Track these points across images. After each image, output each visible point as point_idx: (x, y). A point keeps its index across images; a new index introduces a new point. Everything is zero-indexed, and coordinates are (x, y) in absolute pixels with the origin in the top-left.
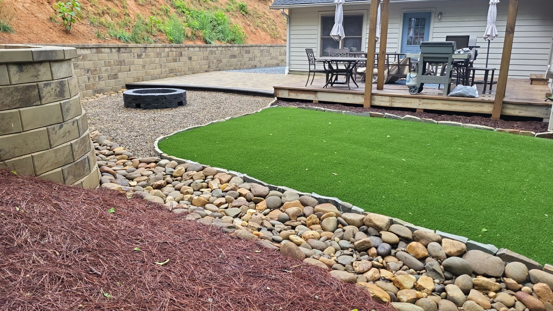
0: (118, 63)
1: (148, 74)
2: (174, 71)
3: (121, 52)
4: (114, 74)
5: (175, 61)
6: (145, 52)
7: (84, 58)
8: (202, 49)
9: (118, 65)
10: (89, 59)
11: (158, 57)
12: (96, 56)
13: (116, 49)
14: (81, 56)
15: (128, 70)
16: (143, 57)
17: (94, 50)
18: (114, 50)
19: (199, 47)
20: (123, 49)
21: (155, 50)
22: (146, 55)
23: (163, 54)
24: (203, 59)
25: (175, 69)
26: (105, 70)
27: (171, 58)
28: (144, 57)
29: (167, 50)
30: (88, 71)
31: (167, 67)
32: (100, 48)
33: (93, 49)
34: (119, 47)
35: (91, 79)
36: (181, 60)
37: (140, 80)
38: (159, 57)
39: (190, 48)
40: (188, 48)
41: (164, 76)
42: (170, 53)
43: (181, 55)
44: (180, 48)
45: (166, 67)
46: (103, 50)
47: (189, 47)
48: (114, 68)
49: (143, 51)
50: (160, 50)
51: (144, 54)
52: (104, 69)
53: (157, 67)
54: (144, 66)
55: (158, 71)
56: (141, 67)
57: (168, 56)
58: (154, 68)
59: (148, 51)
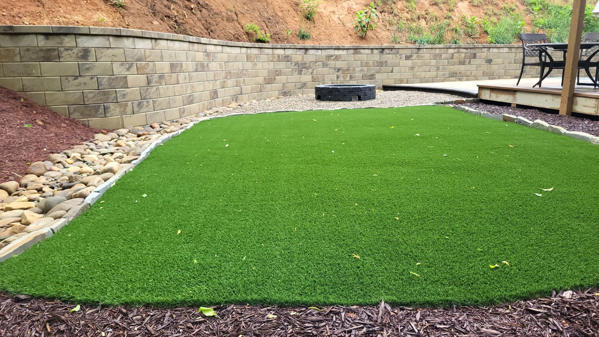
0: (377, 64)
1: (417, 76)
2: (458, 75)
3: (384, 53)
4: (370, 75)
5: (462, 63)
6: (417, 53)
7: (337, 58)
8: (513, 50)
9: (377, 66)
10: (342, 59)
11: (435, 59)
12: (352, 57)
13: (379, 50)
14: (333, 56)
15: (390, 72)
16: (412, 58)
17: (352, 51)
18: (375, 51)
19: (509, 48)
20: (387, 50)
21: (433, 51)
22: (418, 56)
23: (444, 56)
24: (513, 62)
25: (460, 73)
26: (361, 71)
27: (455, 60)
28: (415, 59)
29: (451, 51)
30: (339, 70)
31: (447, 70)
32: (359, 50)
33: (350, 50)
34: (383, 48)
35: (340, 78)
36: (472, 63)
37: (404, 82)
38: (437, 58)
39: (491, 49)
40: (488, 49)
41: (440, 79)
42: (456, 55)
43: (474, 56)
44: (474, 49)
45: (445, 70)
46: (362, 51)
47: (490, 48)
48: (371, 69)
49: (414, 52)
50: (440, 51)
51: (415, 56)
52: (358, 69)
53: (431, 70)
54: (412, 68)
55: (433, 74)
56: (407, 69)
57: (452, 58)
58: (427, 70)
59: (423, 53)
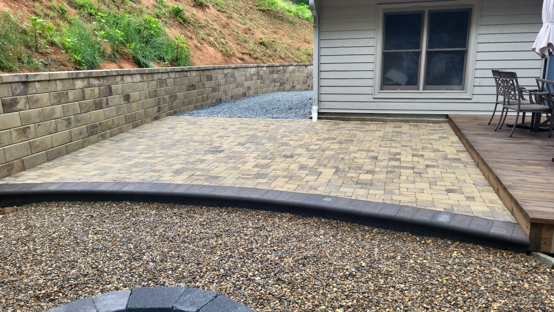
1: (38, 147)
2: (99, 129)
5: (98, 106)
6: (24, 93)
8: (145, 77)
11: (59, 103)
16: (19, 106)
19: (140, 74)
21: (52, 87)
22: (28, 101)
23: (71, 95)
24: (148, 96)
25: (100, 124)
27: (89, 101)
28: (23, 107)
29: (79, 84)
31: (82, 123)
36: (110, 103)
37: (16, 168)
38: (62, 101)
39: (125, 77)
40: (121, 77)
41: (77, 144)
42: (88, 91)
43: (110, 92)
44: (107, 78)
45: (79, 124)
47: (123, 75)
49: (19, 91)
50: (64, 86)
51: (22, 101)
53: (59, 126)
54: (24, 131)
55: (63, 134)
56: (14, 134)
57: (84, 98)
58: (52, 129)
59: (34, 91)
